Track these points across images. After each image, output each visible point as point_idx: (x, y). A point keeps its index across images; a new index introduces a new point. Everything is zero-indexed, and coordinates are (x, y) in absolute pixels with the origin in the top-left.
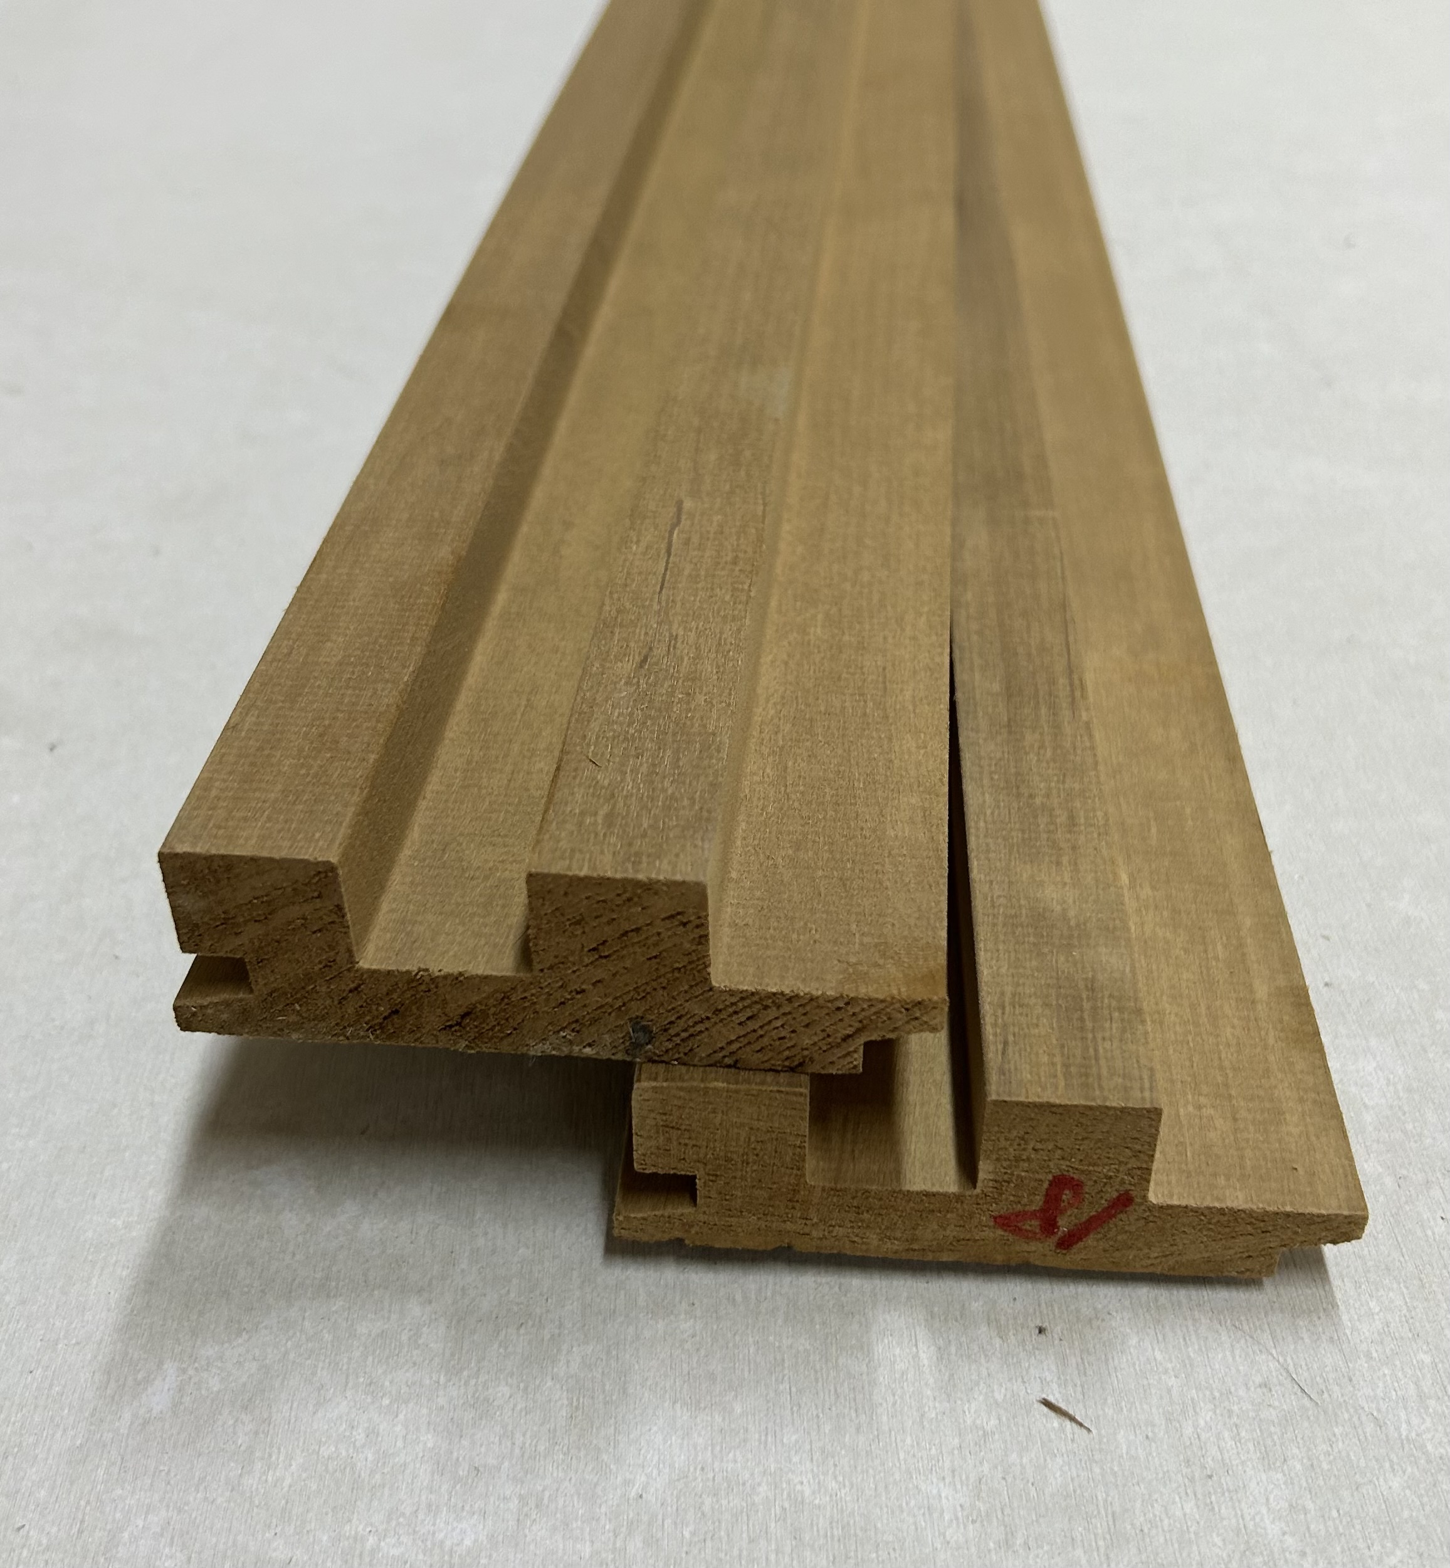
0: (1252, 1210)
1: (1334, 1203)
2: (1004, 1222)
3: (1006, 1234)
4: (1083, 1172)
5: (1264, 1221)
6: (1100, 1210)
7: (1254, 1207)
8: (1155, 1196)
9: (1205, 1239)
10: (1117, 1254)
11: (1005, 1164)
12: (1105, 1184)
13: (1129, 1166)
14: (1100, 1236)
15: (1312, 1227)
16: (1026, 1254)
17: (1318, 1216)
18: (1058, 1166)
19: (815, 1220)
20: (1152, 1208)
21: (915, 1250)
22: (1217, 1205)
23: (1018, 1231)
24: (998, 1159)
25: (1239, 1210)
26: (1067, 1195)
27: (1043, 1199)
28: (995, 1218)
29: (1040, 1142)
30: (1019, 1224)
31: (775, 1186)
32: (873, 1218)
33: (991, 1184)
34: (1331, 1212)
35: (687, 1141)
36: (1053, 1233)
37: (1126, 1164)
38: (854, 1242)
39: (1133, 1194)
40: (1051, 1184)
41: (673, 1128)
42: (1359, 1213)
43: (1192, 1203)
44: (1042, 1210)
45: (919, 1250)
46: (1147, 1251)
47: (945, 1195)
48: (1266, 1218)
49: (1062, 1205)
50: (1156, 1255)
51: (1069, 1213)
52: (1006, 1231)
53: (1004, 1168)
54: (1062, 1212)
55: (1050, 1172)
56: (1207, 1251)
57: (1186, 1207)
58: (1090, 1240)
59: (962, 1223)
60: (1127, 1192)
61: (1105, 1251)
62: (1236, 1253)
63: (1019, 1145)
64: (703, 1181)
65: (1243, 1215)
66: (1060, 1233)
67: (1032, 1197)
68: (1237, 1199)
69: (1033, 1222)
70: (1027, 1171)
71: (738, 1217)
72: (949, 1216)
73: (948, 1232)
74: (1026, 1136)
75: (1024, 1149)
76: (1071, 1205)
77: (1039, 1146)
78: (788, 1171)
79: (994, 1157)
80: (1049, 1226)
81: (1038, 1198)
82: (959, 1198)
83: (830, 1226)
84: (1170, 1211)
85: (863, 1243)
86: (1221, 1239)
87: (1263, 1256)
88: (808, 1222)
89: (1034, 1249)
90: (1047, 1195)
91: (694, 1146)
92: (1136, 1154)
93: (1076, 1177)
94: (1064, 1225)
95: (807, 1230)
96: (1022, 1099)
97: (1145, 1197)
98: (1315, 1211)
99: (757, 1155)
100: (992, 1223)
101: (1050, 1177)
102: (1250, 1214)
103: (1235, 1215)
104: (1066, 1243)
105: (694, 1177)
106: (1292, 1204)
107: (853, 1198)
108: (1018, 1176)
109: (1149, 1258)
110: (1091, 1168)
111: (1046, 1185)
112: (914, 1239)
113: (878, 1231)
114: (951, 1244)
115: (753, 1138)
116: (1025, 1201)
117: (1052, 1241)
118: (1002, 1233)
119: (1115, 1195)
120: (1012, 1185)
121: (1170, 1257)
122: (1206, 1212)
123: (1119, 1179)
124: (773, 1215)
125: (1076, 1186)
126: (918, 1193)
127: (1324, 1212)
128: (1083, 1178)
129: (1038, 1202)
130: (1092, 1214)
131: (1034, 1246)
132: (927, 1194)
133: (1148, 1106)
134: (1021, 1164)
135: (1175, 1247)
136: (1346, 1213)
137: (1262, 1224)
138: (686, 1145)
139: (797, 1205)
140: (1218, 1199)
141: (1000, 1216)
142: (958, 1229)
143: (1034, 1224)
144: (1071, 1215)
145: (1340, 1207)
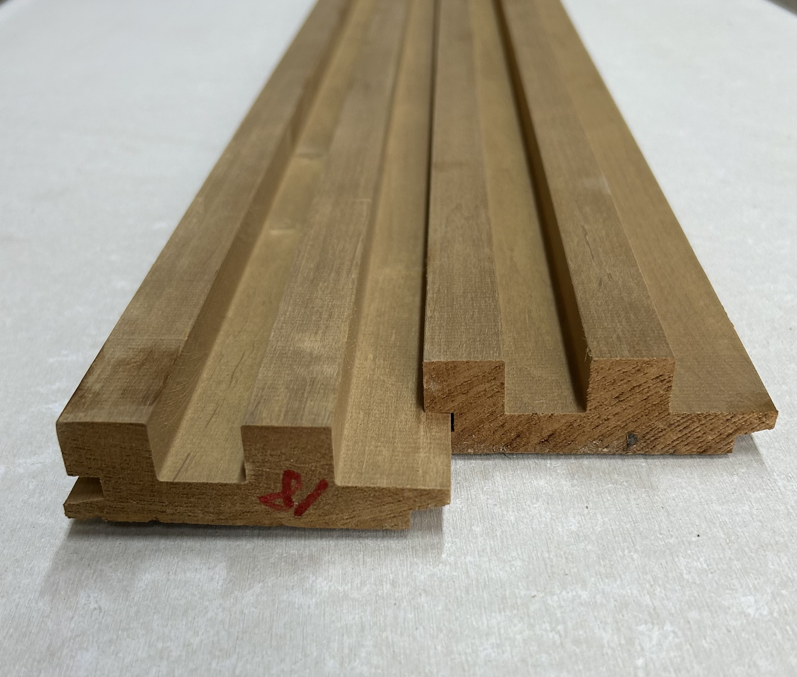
1: (434, 484)
2: (264, 500)
4: (299, 468)
5: (397, 494)
7: (391, 486)
12: (312, 475)
14: (315, 507)
18: (286, 465)
20: (338, 488)
29: (273, 450)
38: (190, 516)
42: (445, 488)
43: (359, 485)
44: (282, 492)
45: (224, 519)
47: (231, 485)
50: (346, 517)
51: (297, 493)
54: (294, 493)
56: (372, 514)
57: (356, 487)
59: (243, 502)
64: (104, 481)
67: (275, 484)
72: (235, 498)
73: (237, 508)
75: (266, 455)
77: (273, 453)
78: (146, 473)
79: (251, 460)
81: (279, 485)
82: (238, 486)
83: (175, 506)
84: (348, 490)
85: (195, 516)
86: (378, 506)
87: (401, 516)
88: (163, 504)
95: (164, 509)
96: (259, 424)
97: (333, 482)
102: (389, 490)
103: (381, 490)
112: (220, 513)
114: (240, 515)
116: (272, 487)
123: (318, 472)
124: (144, 501)
126: (216, 484)
127: (428, 488)
128: (299, 471)
132: (221, 485)
133: (324, 426)
134: (266, 464)
136: (439, 488)
137: (397, 497)
138: (90, 459)
139: (156, 494)
145: (436, 486)
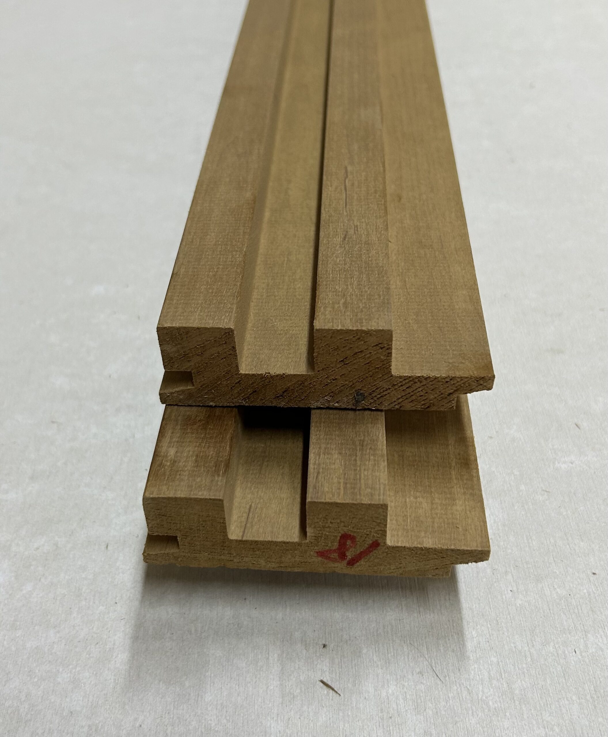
0: (435, 548)
1: (475, 544)
2: (321, 554)
3: (323, 559)
4: (355, 532)
5: (441, 553)
6: (365, 548)
7: (437, 547)
8: (390, 541)
9: (415, 561)
10: (375, 568)
11: (319, 529)
12: (366, 537)
13: (376, 529)
14: (366, 560)
15: (464, 555)
16: (333, 568)
17: (467, 551)
18: (343, 530)
19: (235, 555)
20: (389, 547)
21: (282, 567)
22: (419, 546)
23: (328, 558)
24: (315, 527)
25: (429, 548)
26: (349, 542)
27: (338, 544)
28: (317, 553)
29: (334, 519)
30: (329, 555)
31: (214, 540)
32: (261, 553)
33: (313, 538)
34: (473, 549)
35: (170, 521)
36: (345, 559)
37: (374, 528)
38: (254, 564)
39: (379, 541)
40: (341, 537)
41: (163, 515)
42: (486, 549)
43: (407, 545)
44: (338, 549)
45: (284, 567)
46: (388, 566)
47: (293, 543)
48: (442, 552)
49: (347, 546)
50: (393, 568)
51: (351, 550)
52: (323, 558)
53: (318, 531)
54: (348, 550)
55: (340, 532)
56: (417, 566)
57: (405, 547)
58: (362, 562)
59: (302, 555)
60: (376, 540)
61: (369, 566)
62: (430, 567)
63: (324, 521)
64: (180, 538)
65: (431, 550)
66: (348, 559)
67: (333, 544)
68: (429, 543)
69: (335, 554)
70: (329, 532)
71: (200, 554)
72: (296, 552)
73: (296, 559)
74: (327, 517)
75: (327, 523)
76: (351, 547)
77: (333, 521)
78: (219, 533)
79: (313, 526)
80: (343, 556)
81: (335, 544)
82: (299, 544)
83: (242, 557)
84: (397, 549)
85: (258, 564)
86: (423, 561)
87: (443, 568)
88: (231, 555)
89: (336, 566)
90: (340, 542)
91: (174, 523)
92: (379, 524)
93: (352, 534)
94: (349, 555)
95: (232, 559)
96: (323, 500)
97: (385, 543)
98: (466, 548)
99: (204, 527)
100: (316, 555)
101: (340, 535)
102: (435, 550)
103: (428, 550)
104: (352, 563)
105: (177, 537)
106: (455, 545)
107: (251, 545)
108: (325, 534)
109: (390, 569)
110: (358, 530)
111: (339, 538)
112: (281, 562)
113: (264, 559)
114: (298, 564)
115: (201, 520)
116: (330, 545)
117: (345, 562)
118: (321, 559)
119: (371, 542)
120: (323, 538)
121: (400, 569)
122: (414, 549)
123: (372, 535)
124: (215, 553)
125: (353, 539)
126: (280, 542)
127: (469, 549)
128: (355, 535)
129: (336, 545)
130: (361, 550)
131: (336, 565)
132: (284, 543)
133: (381, 503)
134: (326, 529)
135: (402, 565)
136: (480, 549)
137: (441, 554)
138: (170, 523)
139: (226, 548)
140: (420, 543)
141: (319, 552)
142: (301, 557)
143: (335, 555)
144: (351, 551)
145: (477, 546)
